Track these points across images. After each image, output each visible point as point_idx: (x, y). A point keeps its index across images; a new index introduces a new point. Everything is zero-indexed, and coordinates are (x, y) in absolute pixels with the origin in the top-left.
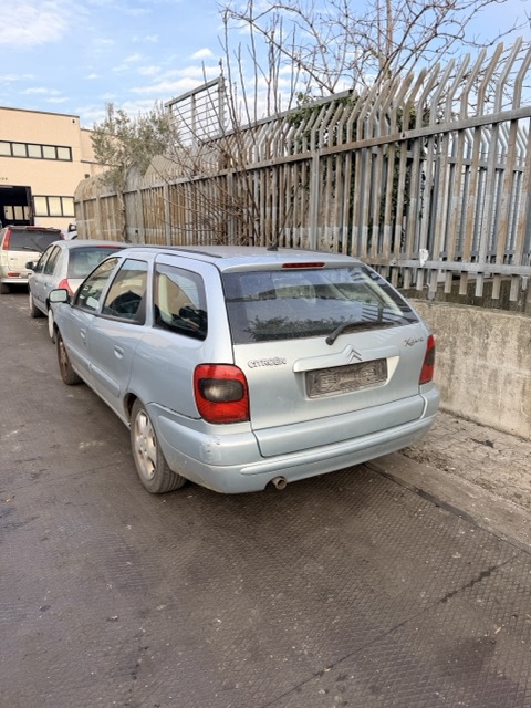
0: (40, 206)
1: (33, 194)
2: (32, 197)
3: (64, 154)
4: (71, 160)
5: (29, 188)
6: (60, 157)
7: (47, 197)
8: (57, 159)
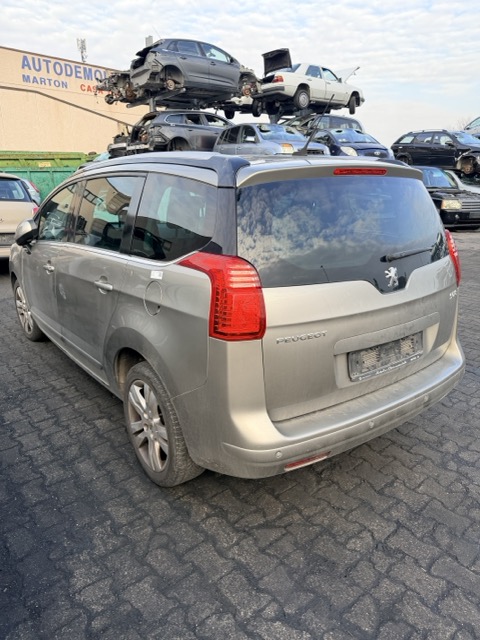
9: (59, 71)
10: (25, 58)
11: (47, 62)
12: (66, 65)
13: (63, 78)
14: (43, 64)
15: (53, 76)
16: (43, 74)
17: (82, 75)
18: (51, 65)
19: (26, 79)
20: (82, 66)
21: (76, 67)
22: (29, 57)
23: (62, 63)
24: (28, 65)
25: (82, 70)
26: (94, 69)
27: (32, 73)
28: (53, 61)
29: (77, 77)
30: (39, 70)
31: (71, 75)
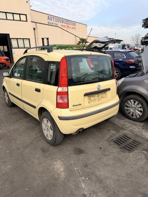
0: (14, 43)
1: (11, 37)
2: (10, 39)
3: (23, 18)
4: (27, 21)
5: (9, 34)
6: (22, 20)
7: (17, 39)
8: (20, 20)
9: (56, 20)
11: (54, 18)
12: (58, 19)
13: (57, 23)
14: (53, 18)
15: (55, 22)
16: (52, 22)
17: (61, 22)
21: (60, 19)
22: (49, 16)
24: (49, 19)
25: (61, 20)
26: (64, 20)
27: (50, 21)
31: (59, 22)
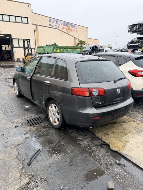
0: (15, 43)
2: (12, 39)
4: (28, 23)
6: (23, 22)
7: (18, 39)
9: (57, 23)
10: (50, 19)
13: (58, 25)
16: (54, 24)
18: (56, 21)
19: (50, 25)
20: (63, 22)
21: (61, 22)
22: (51, 19)
23: (58, 21)
26: (65, 22)
28: (56, 20)
29: (61, 25)
30: (53, 23)
